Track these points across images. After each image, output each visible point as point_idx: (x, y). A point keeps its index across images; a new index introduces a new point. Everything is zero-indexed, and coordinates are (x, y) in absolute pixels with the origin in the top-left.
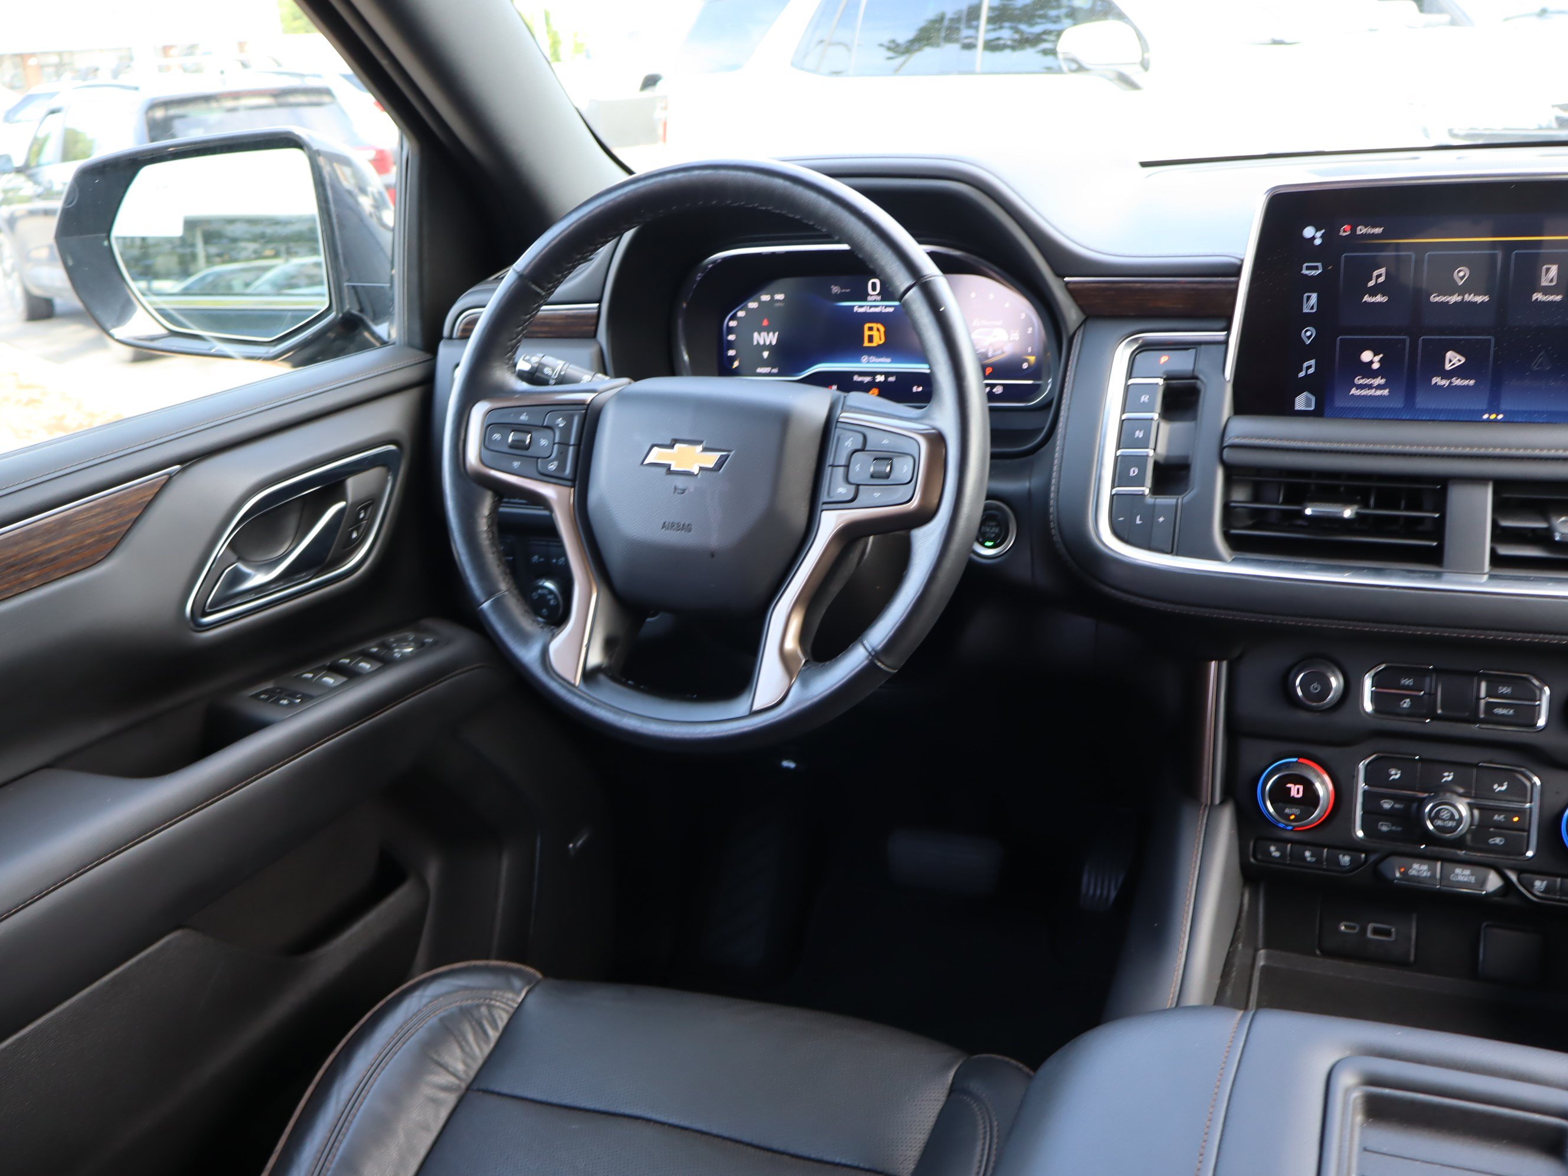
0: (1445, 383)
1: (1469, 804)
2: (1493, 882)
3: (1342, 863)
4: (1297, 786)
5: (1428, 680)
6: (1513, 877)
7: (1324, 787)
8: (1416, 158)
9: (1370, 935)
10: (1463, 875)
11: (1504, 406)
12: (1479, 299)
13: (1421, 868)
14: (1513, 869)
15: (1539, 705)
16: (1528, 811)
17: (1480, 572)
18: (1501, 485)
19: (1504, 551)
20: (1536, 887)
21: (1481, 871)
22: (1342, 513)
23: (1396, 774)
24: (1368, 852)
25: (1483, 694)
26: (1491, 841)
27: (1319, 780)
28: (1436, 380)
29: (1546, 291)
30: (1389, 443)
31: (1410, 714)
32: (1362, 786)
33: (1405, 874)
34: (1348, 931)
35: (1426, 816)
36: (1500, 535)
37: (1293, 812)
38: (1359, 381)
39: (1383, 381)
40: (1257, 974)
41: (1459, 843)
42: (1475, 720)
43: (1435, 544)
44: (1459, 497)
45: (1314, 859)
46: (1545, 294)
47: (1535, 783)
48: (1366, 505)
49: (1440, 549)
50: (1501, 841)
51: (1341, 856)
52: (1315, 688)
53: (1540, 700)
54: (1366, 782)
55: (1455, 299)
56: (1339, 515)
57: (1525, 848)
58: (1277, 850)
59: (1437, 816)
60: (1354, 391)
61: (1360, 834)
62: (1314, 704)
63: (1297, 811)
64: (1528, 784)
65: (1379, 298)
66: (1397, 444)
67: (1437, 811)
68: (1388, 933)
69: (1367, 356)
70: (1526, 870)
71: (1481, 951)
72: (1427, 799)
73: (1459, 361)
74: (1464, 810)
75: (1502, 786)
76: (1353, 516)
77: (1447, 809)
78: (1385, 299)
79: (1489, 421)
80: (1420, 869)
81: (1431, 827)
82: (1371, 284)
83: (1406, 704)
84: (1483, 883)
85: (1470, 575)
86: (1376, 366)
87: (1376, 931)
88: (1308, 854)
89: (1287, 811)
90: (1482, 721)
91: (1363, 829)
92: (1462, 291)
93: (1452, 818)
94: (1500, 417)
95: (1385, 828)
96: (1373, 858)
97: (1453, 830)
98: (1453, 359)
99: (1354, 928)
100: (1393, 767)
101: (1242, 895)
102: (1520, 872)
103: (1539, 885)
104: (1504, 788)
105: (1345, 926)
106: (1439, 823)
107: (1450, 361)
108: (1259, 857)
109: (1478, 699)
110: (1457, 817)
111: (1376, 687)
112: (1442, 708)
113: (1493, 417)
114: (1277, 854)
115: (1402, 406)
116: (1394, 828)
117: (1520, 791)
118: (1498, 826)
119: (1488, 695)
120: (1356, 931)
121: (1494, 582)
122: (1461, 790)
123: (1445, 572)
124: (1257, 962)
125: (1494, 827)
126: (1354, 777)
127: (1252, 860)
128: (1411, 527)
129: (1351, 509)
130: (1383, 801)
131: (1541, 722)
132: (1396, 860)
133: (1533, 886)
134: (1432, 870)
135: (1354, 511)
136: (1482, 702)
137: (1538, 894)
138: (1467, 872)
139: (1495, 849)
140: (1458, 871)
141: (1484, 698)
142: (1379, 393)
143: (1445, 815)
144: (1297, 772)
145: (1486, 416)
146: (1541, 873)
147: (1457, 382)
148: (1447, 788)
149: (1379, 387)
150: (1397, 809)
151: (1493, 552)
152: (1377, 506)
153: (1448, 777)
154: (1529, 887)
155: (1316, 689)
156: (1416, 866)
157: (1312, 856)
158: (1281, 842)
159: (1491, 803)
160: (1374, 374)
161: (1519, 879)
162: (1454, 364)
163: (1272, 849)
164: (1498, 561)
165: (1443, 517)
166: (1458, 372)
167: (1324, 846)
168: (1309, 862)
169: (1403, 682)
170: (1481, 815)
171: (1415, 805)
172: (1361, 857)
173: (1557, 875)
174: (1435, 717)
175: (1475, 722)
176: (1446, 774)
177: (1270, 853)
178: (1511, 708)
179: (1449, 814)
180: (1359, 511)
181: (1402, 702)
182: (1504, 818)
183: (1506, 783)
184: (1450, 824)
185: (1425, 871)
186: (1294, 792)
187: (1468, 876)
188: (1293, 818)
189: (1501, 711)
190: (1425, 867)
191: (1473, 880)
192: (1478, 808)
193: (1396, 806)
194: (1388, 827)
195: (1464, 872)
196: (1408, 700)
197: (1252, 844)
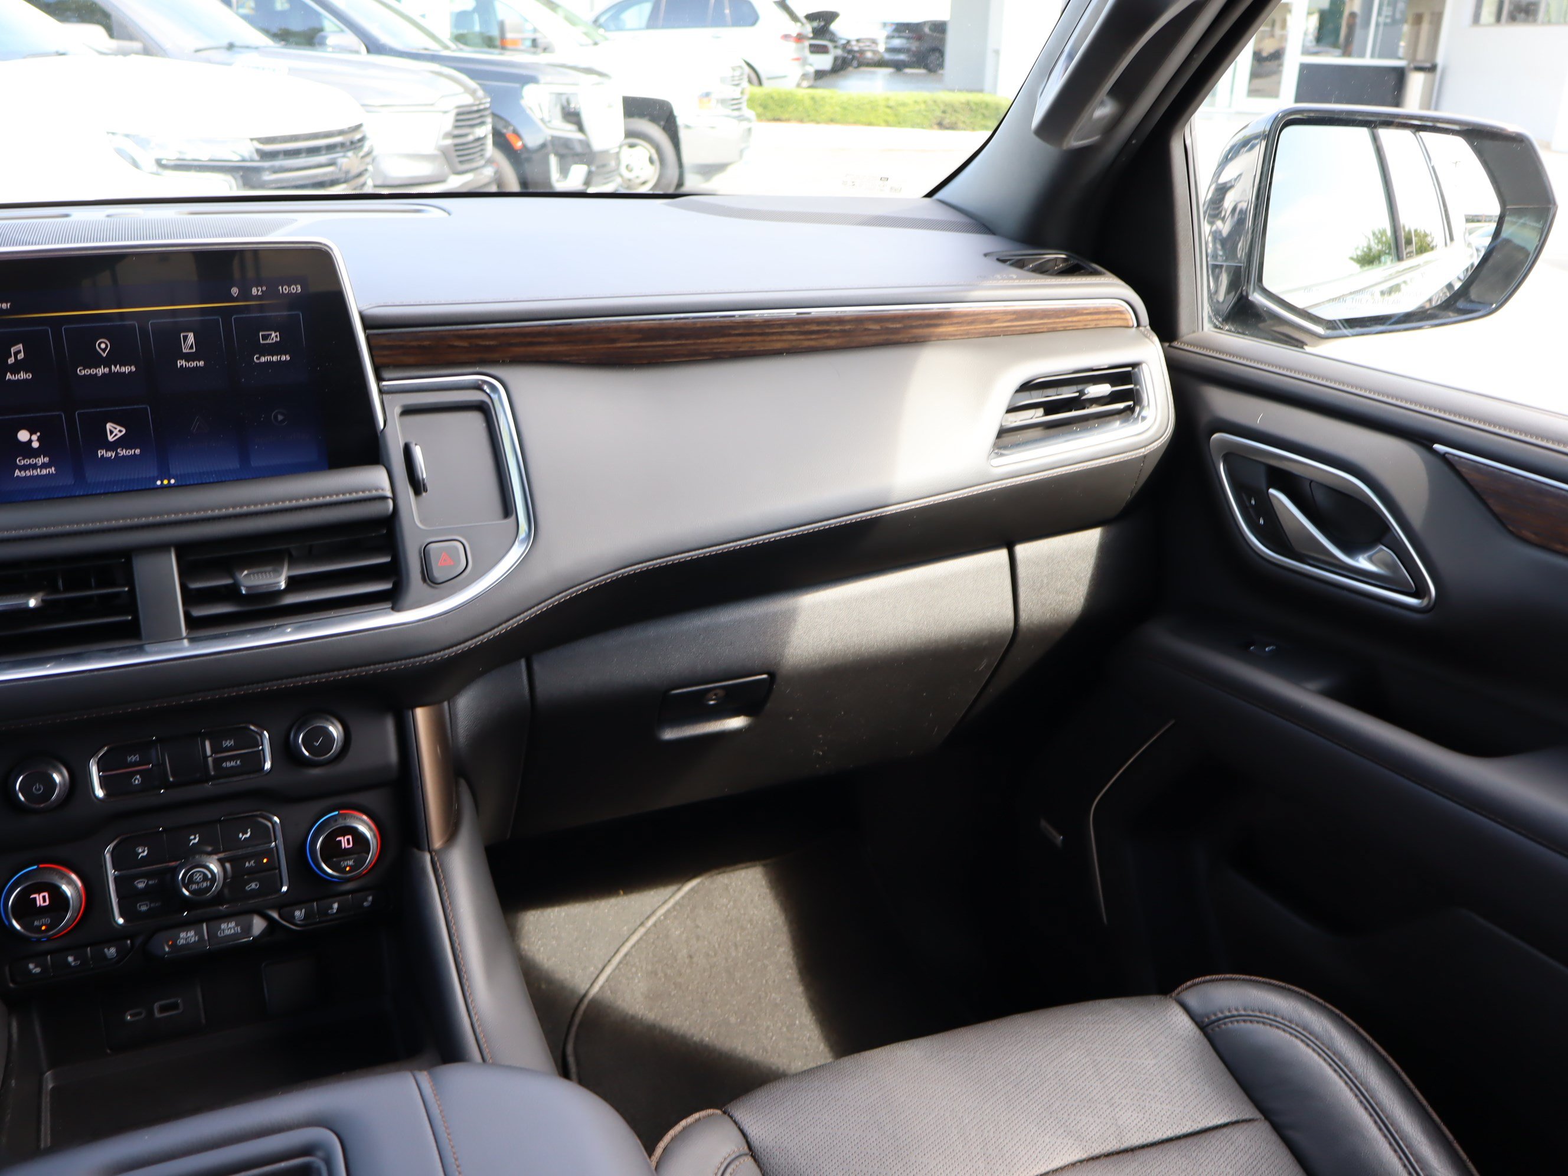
0: (110, 454)
1: (220, 860)
2: (258, 925)
3: (109, 956)
4: (42, 895)
5: (153, 752)
6: (275, 915)
7: (70, 888)
8: (67, 216)
9: (157, 1015)
10: (229, 928)
11: (173, 472)
12: (126, 369)
13: (189, 934)
14: (273, 907)
15: (263, 749)
16: (275, 849)
17: (178, 638)
18: (183, 549)
19: (198, 612)
20: (296, 918)
21: (243, 919)
22: (27, 603)
23: (144, 852)
24: (131, 938)
25: (209, 752)
26: (247, 888)
27: (64, 881)
28: (101, 453)
29: (188, 357)
30: (62, 524)
31: (143, 789)
32: (111, 873)
33: (174, 947)
34: (137, 1018)
35: (181, 884)
36: (191, 598)
37: (42, 923)
38: (21, 462)
39: (46, 460)
40: (46, 1101)
41: (219, 899)
42: (207, 778)
43: (130, 618)
44: (144, 568)
45: (78, 962)
46: (187, 361)
47: (276, 822)
48: (54, 589)
49: (136, 620)
50: (256, 885)
51: (106, 950)
52: (38, 789)
53: (262, 745)
54: (114, 867)
55: (101, 371)
56: (23, 606)
57: (279, 884)
58: (36, 967)
59: (191, 881)
60: (17, 473)
61: (121, 921)
62: (42, 806)
63: (48, 921)
64: (270, 825)
65: (22, 376)
66: (70, 523)
67: (189, 876)
68: (175, 1006)
69: (23, 436)
70: (285, 905)
72: (179, 867)
73: (120, 431)
74: (214, 867)
75: (247, 833)
76: (40, 604)
77: (198, 872)
78: (29, 376)
79: (162, 487)
80: (187, 936)
81: (187, 893)
82: (11, 360)
83: (137, 780)
84: (247, 929)
85: (169, 643)
86: (35, 445)
87: (163, 1009)
88: (70, 959)
89: (36, 923)
90: (213, 778)
91: (122, 915)
92: (107, 362)
93: (205, 878)
94: (172, 481)
95: (144, 908)
96: (139, 941)
97: (209, 889)
98: (115, 431)
99: (139, 1014)
100: (140, 845)
101: (9, 1026)
102: (279, 908)
103: (299, 914)
104: (248, 835)
105: (131, 1015)
106: (194, 887)
107: (111, 432)
108: (19, 979)
109: (206, 757)
110: (210, 876)
111: (103, 772)
112: (173, 776)
113: (166, 482)
114: (38, 970)
115: (73, 482)
116: (152, 905)
117: (263, 834)
118: (251, 871)
119: (213, 752)
120: (143, 1016)
121: (196, 644)
122: (209, 849)
123: (145, 644)
124: (44, 1087)
125: (246, 875)
126: (102, 866)
127: (11, 985)
128: (108, 605)
129: (35, 597)
130: (136, 883)
131: (268, 766)
132: (162, 936)
133: (294, 917)
134: (199, 933)
135: (40, 600)
136: (210, 760)
137: (299, 922)
138: (232, 924)
139: (254, 894)
140: (223, 926)
141: (211, 757)
142: (44, 472)
143: (198, 877)
144: (39, 881)
145: (159, 483)
146: (297, 903)
147: (123, 452)
148: (197, 850)
149: (44, 466)
150: (152, 885)
151: (187, 615)
152: (67, 589)
153: (195, 840)
154: (291, 919)
155: (40, 789)
156: (183, 935)
157: (75, 960)
158: (38, 957)
159: (240, 852)
160: (36, 453)
161: (280, 916)
162: (116, 435)
163: (31, 966)
164: (194, 624)
165: (132, 590)
166: (121, 443)
167: (87, 946)
168: (74, 967)
169: (129, 759)
170: (233, 866)
171: (168, 876)
172: (127, 943)
173: (313, 901)
174: (168, 786)
175: (207, 781)
176: (192, 837)
177: (30, 971)
178: (237, 759)
179: (201, 876)
180: (45, 598)
181: (133, 780)
182: (254, 863)
183: (249, 830)
184: (205, 884)
185: (192, 936)
186: (40, 902)
187: (234, 928)
188: (43, 928)
189: (229, 764)
190: (192, 933)
191: (239, 930)
192: (228, 861)
193: (150, 882)
194: (147, 906)
195: (230, 926)
196: (138, 777)
197: (7, 969)
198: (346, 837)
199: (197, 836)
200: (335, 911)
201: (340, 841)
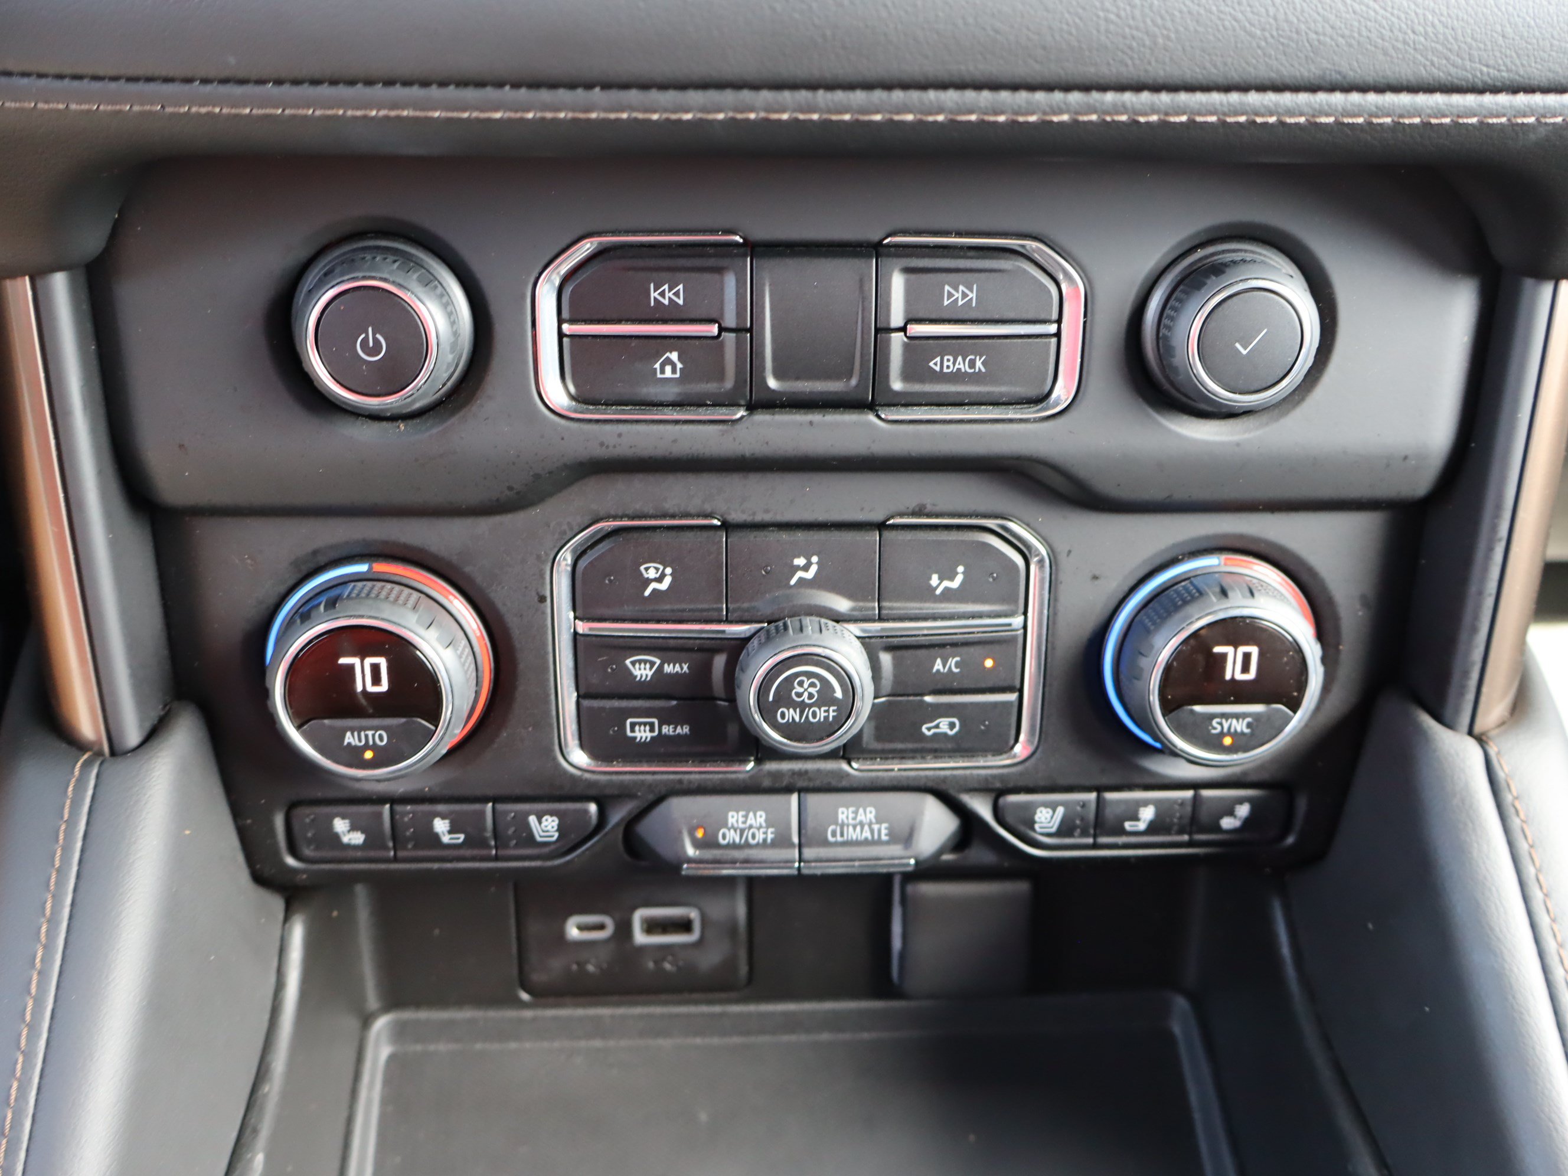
1: (865, 641)
2: (935, 826)
3: (539, 836)
4: (369, 661)
5: (729, 288)
6: (982, 808)
9: (640, 938)
10: (856, 824)
13: (751, 820)
14: (981, 789)
15: (1056, 334)
16: (1018, 635)
20: (1040, 824)
21: (901, 803)
23: (661, 578)
24: (602, 801)
25: (897, 313)
26: (928, 728)
31: (683, 396)
32: (566, 624)
33: (708, 844)
34: (589, 935)
35: (755, 698)
42: (876, 398)
45: (461, 837)
47: (1037, 556)
50: (952, 726)
51: (532, 819)
52: (372, 346)
53: (1059, 318)
54: (579, 611)
57: (1012, 733)
58: (353, 828)
59: (784, 698)
61: (577, 756)
63: (384, 729)
64: (1019, 561)
67: (786, 679)
68: (685, 926)
70: (1016, 786)
71: (897, 928)
72: (755, 642)
74: (854, 663)
75: (952, 575)
77: (809, 675)
80: (747, 822)
81: (767, 728)
83: (669, 368)
84: (906, 837)
87: (653, 926)
88: (441, 826)
89: (350, 739)
90: (894, 400)
91: (585, 741)
93: (825, 697)
95: (643, 734)
96: (617, 816)
99: (600, 928)
100: (652, 557)
102: (997, 793)
103: (1049, 815)
104: (956, 581)
105: (578, 927)
106: (791, 717)
108: (308, 852)
109: (883, 330)
110: (838, 687)
111: (572, 322)
112: (779, 372)
114: (357, 838)
116: (667, 730)
118: (946, 686)
119: (909, 316)
120: (606, 930)
122: (842, 603)
125: (932, 692)
126: (543, 603)
127: (290, 861)
130: (631, 659)
132: (680, 807)
133: (1031, 823)
134: (777, 817)
136: (897, 339)
137: (1045, 838)
138: (868, 814)
139: (937, 746)
140: (844, 814)
141: (903, 329)
143: (805, 690)
146: (1051, 789)
150: (674, 677)
153: (807, 570)
154: (1023, 826)
155: (377, 349)
156: (734, 818)
157: (453, 829)
158: (357, 804)
159: (925, 628)
161: (998, 811)
163: (340, 825)
167: (482, 801)
168: (449, 846)
169: (654, 297)
170: (897, 664)
171: (720, 662)
172: (586, 814)
173: (1091, 786)
174: (758, 400)
175: (876, 408)
176: (800, 561)
177: (337, 836)
178: (977, 351)
179: (815, 687)
181: (657, 366)
182: (957, 665)
183: (961, 569)
184: (821, 714)
185: (761, 827)
186: (363, 682)
187: (870, 824)
188: (369, 755)
189: (950, 364)
190: (761, 818)
191: (884, 832)
192: (889, 648)
193: (668, 669)
194: (652, 730)
195: (861, 817)
196: (674, 356)
197: (279, 821)
198: (1242, 649)
199: (815, 559)
200: (1142, 826)
201: (1223, 657)
